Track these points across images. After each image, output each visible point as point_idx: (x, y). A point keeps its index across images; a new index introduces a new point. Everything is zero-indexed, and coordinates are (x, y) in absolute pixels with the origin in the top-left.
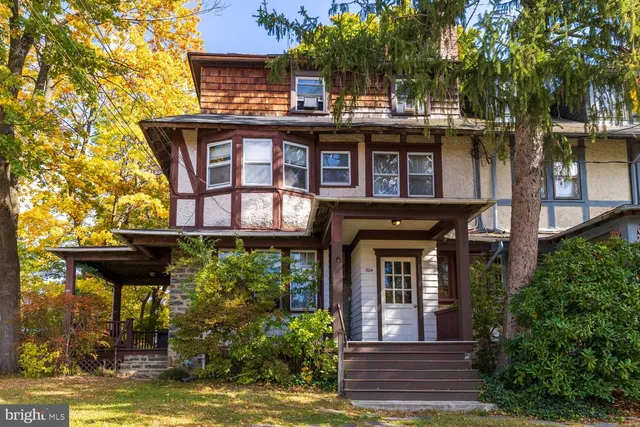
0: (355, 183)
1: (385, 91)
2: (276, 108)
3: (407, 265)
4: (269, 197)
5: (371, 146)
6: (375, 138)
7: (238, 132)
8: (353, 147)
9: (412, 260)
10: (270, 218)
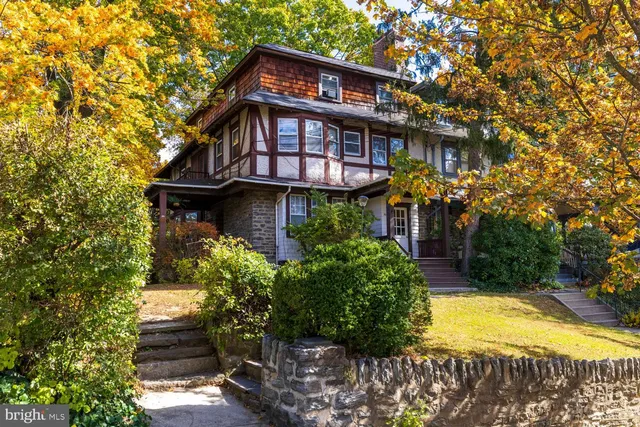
0: (363, 155)
1: (372, 92)
2: (310, 93)
3: (403, 212)
4: (322, 161)
5: (372, 131)
6: (374, 127)
7: (303, 115)
8: (362, 131)
9: (405, 209)
10: (323, 176)
